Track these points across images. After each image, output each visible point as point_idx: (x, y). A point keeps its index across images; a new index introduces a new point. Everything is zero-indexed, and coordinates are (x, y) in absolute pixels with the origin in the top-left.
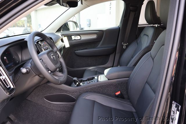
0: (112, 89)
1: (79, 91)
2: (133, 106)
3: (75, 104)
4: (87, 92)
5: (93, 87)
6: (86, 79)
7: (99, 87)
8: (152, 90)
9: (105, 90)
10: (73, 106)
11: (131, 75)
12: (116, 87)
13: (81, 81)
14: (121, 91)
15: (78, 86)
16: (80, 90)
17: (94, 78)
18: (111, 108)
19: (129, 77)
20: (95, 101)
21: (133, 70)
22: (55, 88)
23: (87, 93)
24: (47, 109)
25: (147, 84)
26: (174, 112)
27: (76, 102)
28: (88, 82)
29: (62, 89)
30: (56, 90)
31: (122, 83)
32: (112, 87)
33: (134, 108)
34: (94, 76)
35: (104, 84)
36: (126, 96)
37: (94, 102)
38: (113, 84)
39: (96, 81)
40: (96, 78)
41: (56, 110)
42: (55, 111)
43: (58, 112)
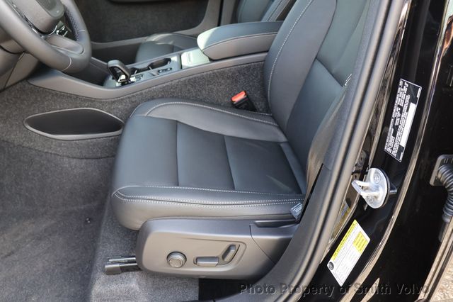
0: (222, 87)
1: (129, 98)
2: (281, 128)
3: (120, 135)
4: (153, 98)
5: (168, 84)
6: (145, 65)
7: (185, 84)
8: (333, 75)
9: (204, 92)
10: (117, 141)
11: (274, 42)
12: (232, 82)
13: (133, 71)
14: (248, 92)
15: (123, 84)
16: (133, 96)
17: (170, 60)
18: (222, 137)
19: (267, 51)
20: (177, 121)
21: (278, 31)
22: (57, 94)
23: (152, 101)
24: (42, 156)
25: (317, 62)
26: (402, 108)
27: (123, 131)
28: (154, 71)
29: (77, 96)
30: (59, 100)
31: (248, 68)
32: (223, 82)
33: (283, 132)
34: (167, 56)
35: (199, 75)
36: (259, 105)
37: (175, 124)
38: (224, 72)
39: (175, 68)
40: (174, 59)
41: (68, 157)
42: (66, 160)
43: (74, 162)
